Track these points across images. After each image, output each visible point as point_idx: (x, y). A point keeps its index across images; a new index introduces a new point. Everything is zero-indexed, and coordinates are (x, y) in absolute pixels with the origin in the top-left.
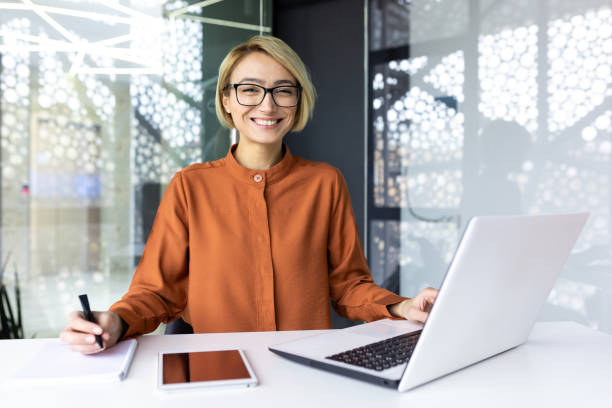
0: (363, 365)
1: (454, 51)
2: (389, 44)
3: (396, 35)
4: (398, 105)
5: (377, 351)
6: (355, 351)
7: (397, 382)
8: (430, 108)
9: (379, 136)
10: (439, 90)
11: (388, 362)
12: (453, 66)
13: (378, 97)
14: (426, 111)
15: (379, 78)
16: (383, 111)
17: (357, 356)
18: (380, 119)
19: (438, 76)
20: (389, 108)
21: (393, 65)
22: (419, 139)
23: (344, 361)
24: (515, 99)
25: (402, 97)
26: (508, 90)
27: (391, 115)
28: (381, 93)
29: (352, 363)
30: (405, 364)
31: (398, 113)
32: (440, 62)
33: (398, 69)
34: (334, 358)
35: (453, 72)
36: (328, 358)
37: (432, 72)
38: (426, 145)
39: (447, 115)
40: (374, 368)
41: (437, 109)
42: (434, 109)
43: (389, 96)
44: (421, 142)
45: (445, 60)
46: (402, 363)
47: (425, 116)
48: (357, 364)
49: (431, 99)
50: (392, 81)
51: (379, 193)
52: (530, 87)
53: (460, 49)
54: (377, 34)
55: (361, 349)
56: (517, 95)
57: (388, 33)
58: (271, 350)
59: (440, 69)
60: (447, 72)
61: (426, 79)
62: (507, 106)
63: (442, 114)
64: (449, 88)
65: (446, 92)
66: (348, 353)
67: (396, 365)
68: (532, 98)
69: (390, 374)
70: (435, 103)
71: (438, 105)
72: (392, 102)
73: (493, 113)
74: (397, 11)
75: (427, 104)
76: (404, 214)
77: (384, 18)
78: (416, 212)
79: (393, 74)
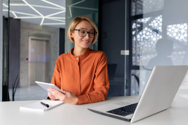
0: (118, 114)
1: (159, 15)
2: (138, 13)
3: (140, 11)
4: (141, 33)
5: (122, 110)
6: (115, 110)
7: (130, 120)
8: (151, 34)
9: (134, 43)
10: (154, 28)
11: (126, 114)
12: (159, 20)
13: (134, 31)
14: (150, 35)
15: (134, 24)
16: (135, 35)
17: (116, 111)
18: (134, 38)
19: (154, 24)
20: (138, 34)
21: (139, 20)
22: (147, 44)
23: (112, 113)
24: (180, 31)
25: (142, 31)
26: (177, 28)
27: (138, 36)
28: (135, 29)
29: (115, 113)
30: (132, 114)
31: (141, 36)
32: (154, 19)
33: (141, 22)
34: (109, 112)
35: (159, 22)
36: (107, 112)
37: (152, 22)
38: (149, 46)
39: (157, 36)
40: (122, 115)
41: (153, 34)
42: (152, 34)
43: (138, 30)
44: (148, 45)
45: (156, 18)
46: (131, 114)
47: (149, 36)
48: (116, 114)
49: (151, 31)
50: (138, 26)
51: (134, 61)
52: (185, 27)
53: (161, 15)
54: (134, 10)
55: (117, 109)
56: (180, 29)
57: (137, 10)
58: (88, 109)
59: (154, 21)
60: (157, 22)
61: (150, 25)
62: (177, 33)
63: (155, 36)
64: (157, 27)
65: (156, 29)
66: (113, 110)
67: (129, 114)
68: (186, 30)
69: (127, 117)
70: (153, 32)
71: (154, 33)
72: (139, 32)
73: (172, 35)
74: (140, 3)
75: (150, 33)
76: (141, 68)
77: (136, 5)
78: (145, 67)
79: (139, 23)
